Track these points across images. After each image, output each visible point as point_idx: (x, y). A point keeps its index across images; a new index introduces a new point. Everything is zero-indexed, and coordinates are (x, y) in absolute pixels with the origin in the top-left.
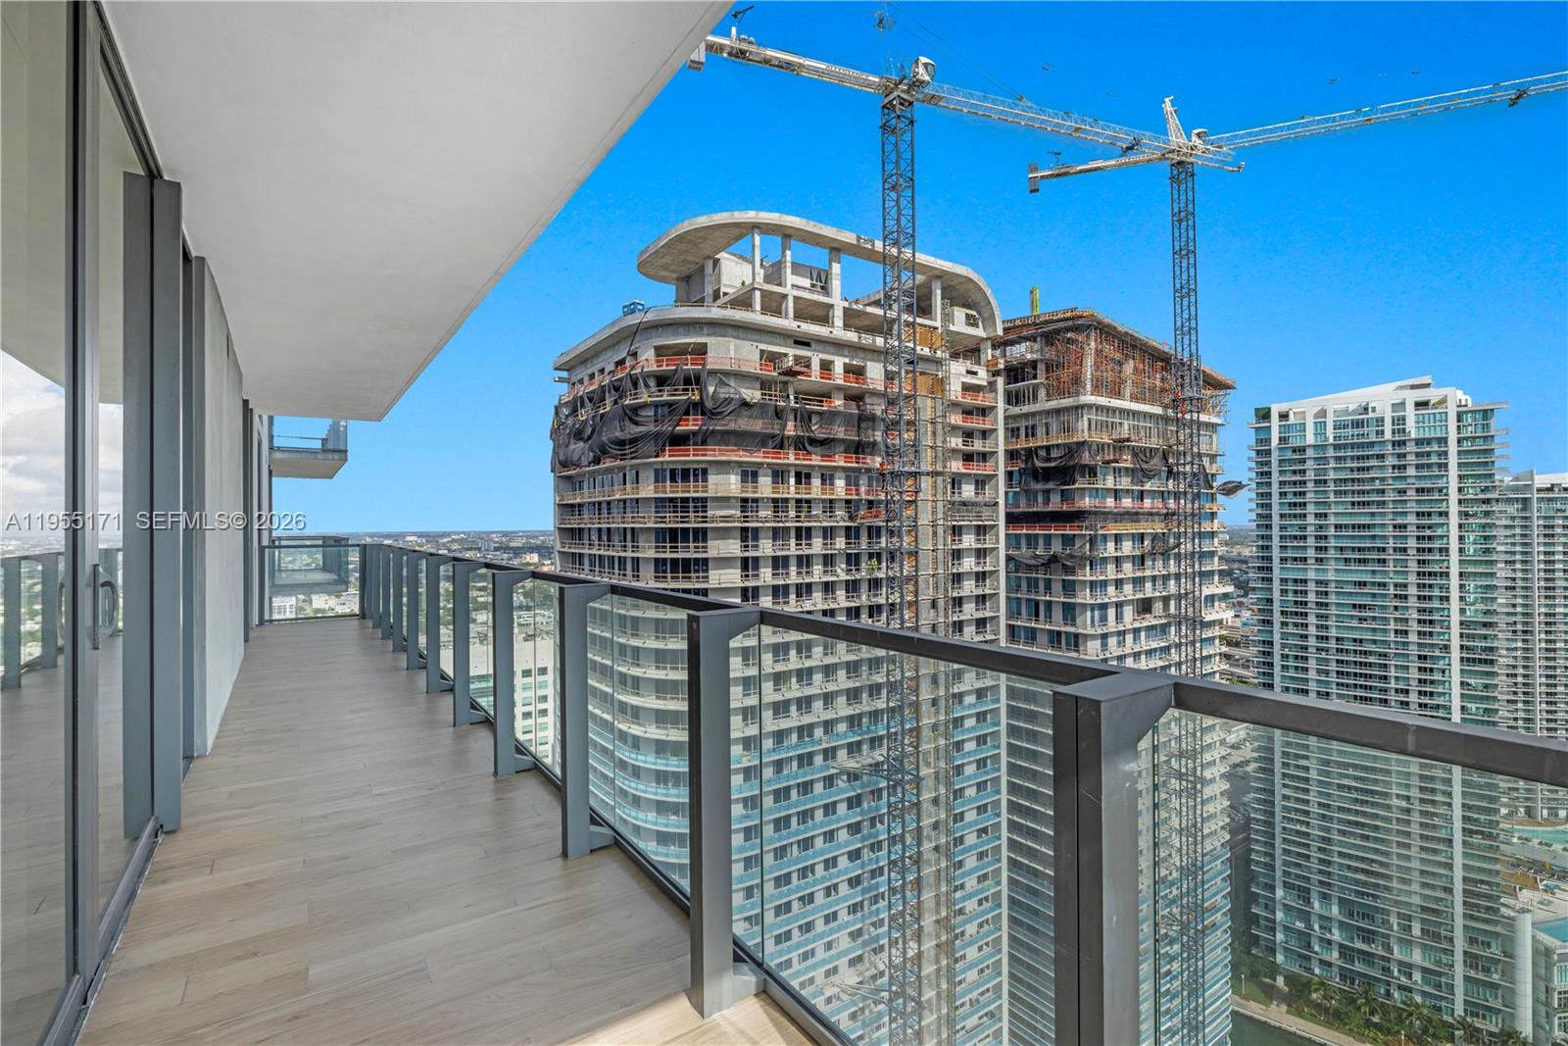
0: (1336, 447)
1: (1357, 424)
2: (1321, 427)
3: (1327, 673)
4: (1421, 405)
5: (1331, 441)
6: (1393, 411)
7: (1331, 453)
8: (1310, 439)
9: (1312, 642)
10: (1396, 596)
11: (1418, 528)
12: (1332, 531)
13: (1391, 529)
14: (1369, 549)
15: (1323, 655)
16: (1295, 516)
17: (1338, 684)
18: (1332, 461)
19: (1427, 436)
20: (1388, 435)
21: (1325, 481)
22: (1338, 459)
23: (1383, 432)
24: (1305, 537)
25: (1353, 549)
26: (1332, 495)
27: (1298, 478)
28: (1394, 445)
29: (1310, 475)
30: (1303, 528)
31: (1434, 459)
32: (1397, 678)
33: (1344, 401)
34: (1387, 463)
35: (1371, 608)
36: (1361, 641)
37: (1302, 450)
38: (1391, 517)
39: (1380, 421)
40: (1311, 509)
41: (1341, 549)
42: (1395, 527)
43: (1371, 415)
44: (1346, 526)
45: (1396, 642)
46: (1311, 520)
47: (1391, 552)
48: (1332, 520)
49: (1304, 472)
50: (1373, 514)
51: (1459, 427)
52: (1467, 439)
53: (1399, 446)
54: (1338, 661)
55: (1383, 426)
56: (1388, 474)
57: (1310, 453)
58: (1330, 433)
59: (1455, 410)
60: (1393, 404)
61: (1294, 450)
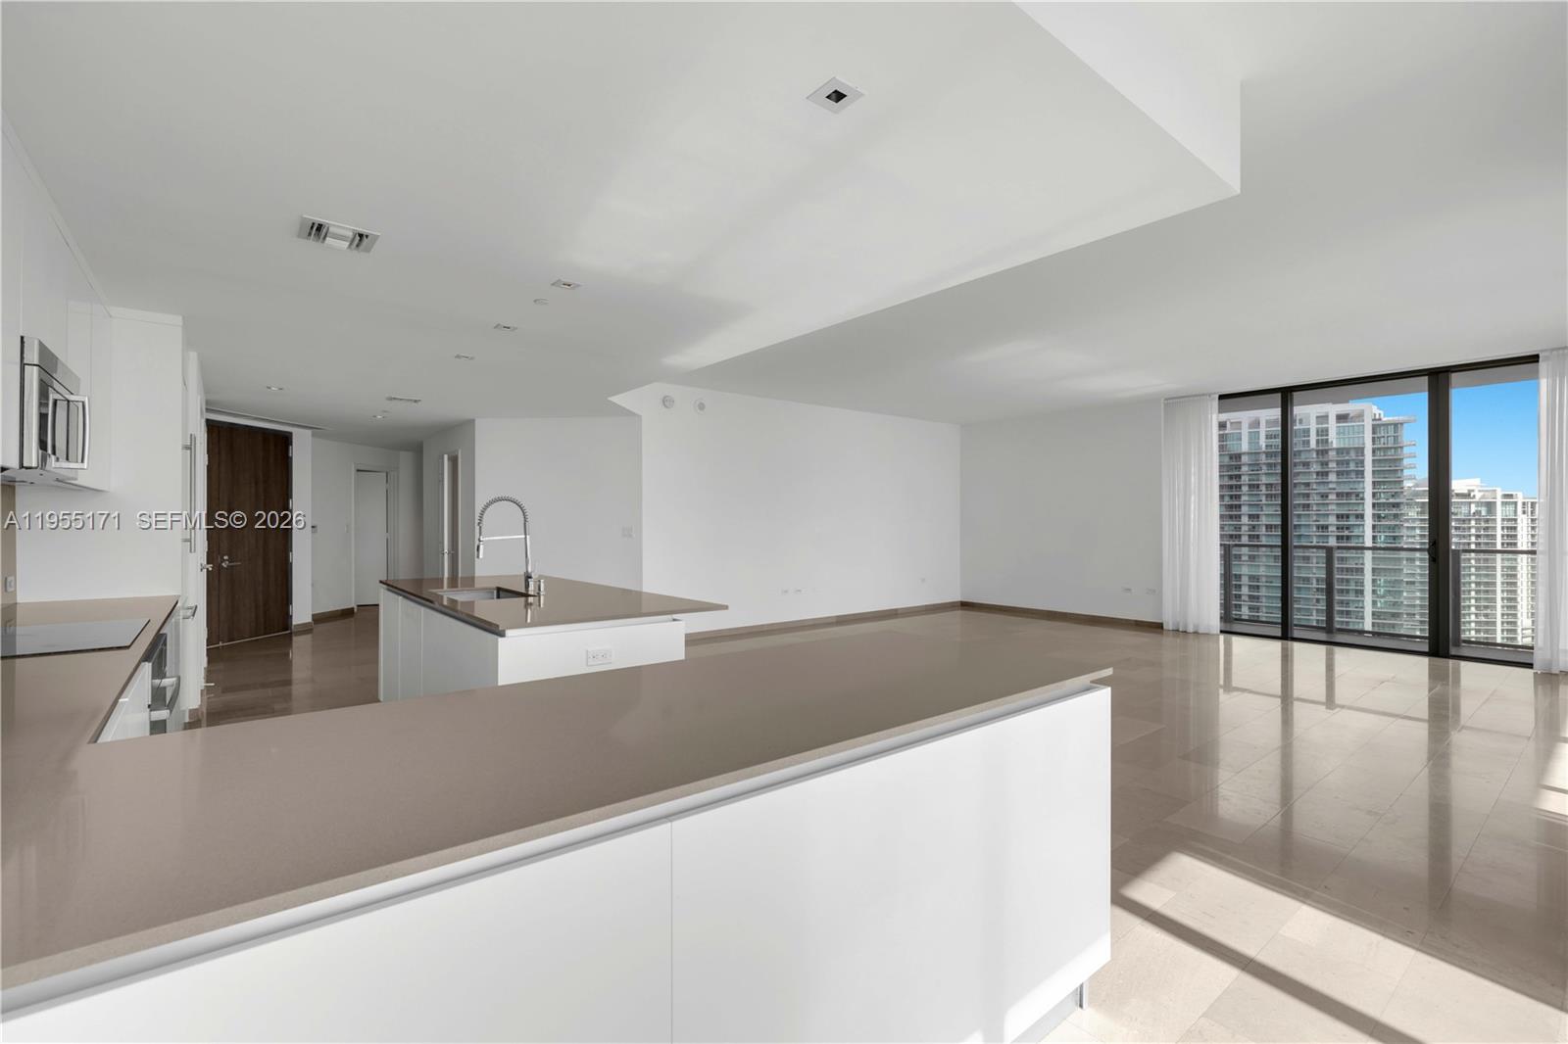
0: (1268, 455)
2: (1254, 437)
4: (1342, 418)
5: (1264, 449)
6: (1318, 424)
7: (1263, 460)
8: (1245, 447)
11: (1338, 528)
13: (1315, 529)
18: (1263, 467)
19: (1347, 446)
20: (1313, 444)
21: (1258, 486)
22: (1270, 465)
23: (1308, 442)
24: (1240, 536)
26: (1264, 498)
27: (1234, 482)
28: (1317, 453)
29: (1245, 479)
31: (1352, 467)
34: (1312, 470)
37: (1238, 456)
38: (1314, 518)
40: (1245, 509)
42: (1318, 527)
44: (1276, 527)
46: (1245, 520)
48: (1264, 521)
49: (1239, 476)
50: (1299, 516)
51: (1374, 438)
52: (1379, 449)
53: (1322, 454)
55: (1309, 436)
56: (1313, 479)
57: (1245, 459)
58: (1263, 442)
59: (1371, 423)
60: (1317, 417)
61: (1231, 457)
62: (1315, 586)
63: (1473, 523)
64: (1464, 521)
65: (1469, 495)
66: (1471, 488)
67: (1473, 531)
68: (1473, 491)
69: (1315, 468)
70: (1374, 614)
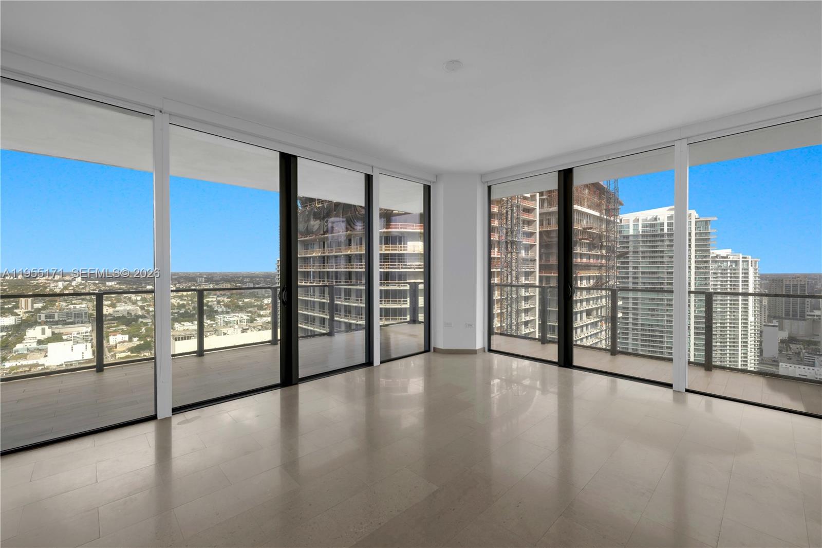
0: (643, 236)
1: (652, 225)
2: (636, 226)
3: (637, 340)
5: (641, 233)
6: (668, 220)
7: (640, 239)
8: (631, 232)
9: (630, 326)
10: (667, 304)
12: (640, 275)
13: (666, 274)
14: (656, 283)
15: (636, 332)
16: (624, 268)
17: (641, 345)
18: (641, 242)
20: (666, 231)
21: (637, 252)
22: (643, 241)
23: (663, 229)
24: (628, 277)
25: (649, 283)
26: (640, 258)
28: (668, 236)
29: (631, 249)
30: (627, 273)
32: (667, 342)
33: (647, 215)
34: (665, 244)
35: (657, 310)
36: (652, 325)
37: (628, 237)
38: (666, 268)
39: (662, 224)
40: (631, 265)
41: (644, 283)
42: (667, 273)
43: (658, 222)
44: (646, 273)
45: (667, 326)
46: (631, 270)
47: (666, 284)
48: (641, 270)
49: (628, 247)
50: (658, 267)
51: (696, 228)
52: (698, 233)
53: (670, 236)
54: (642, 335)
55: (663, 226)
56: (665, 249)
57: (631, 239)
58: (640, 229)
59: (695, 220)
60: (668, 217)
61: (624, 237)
62: (666, 303)
63: (729, 271)
64: (725, 270)
65: (727, 257)
66: (728, 254)
67: (729, 275)
68: (729, 255)
69: (666, 243)
70: (695, 316)
